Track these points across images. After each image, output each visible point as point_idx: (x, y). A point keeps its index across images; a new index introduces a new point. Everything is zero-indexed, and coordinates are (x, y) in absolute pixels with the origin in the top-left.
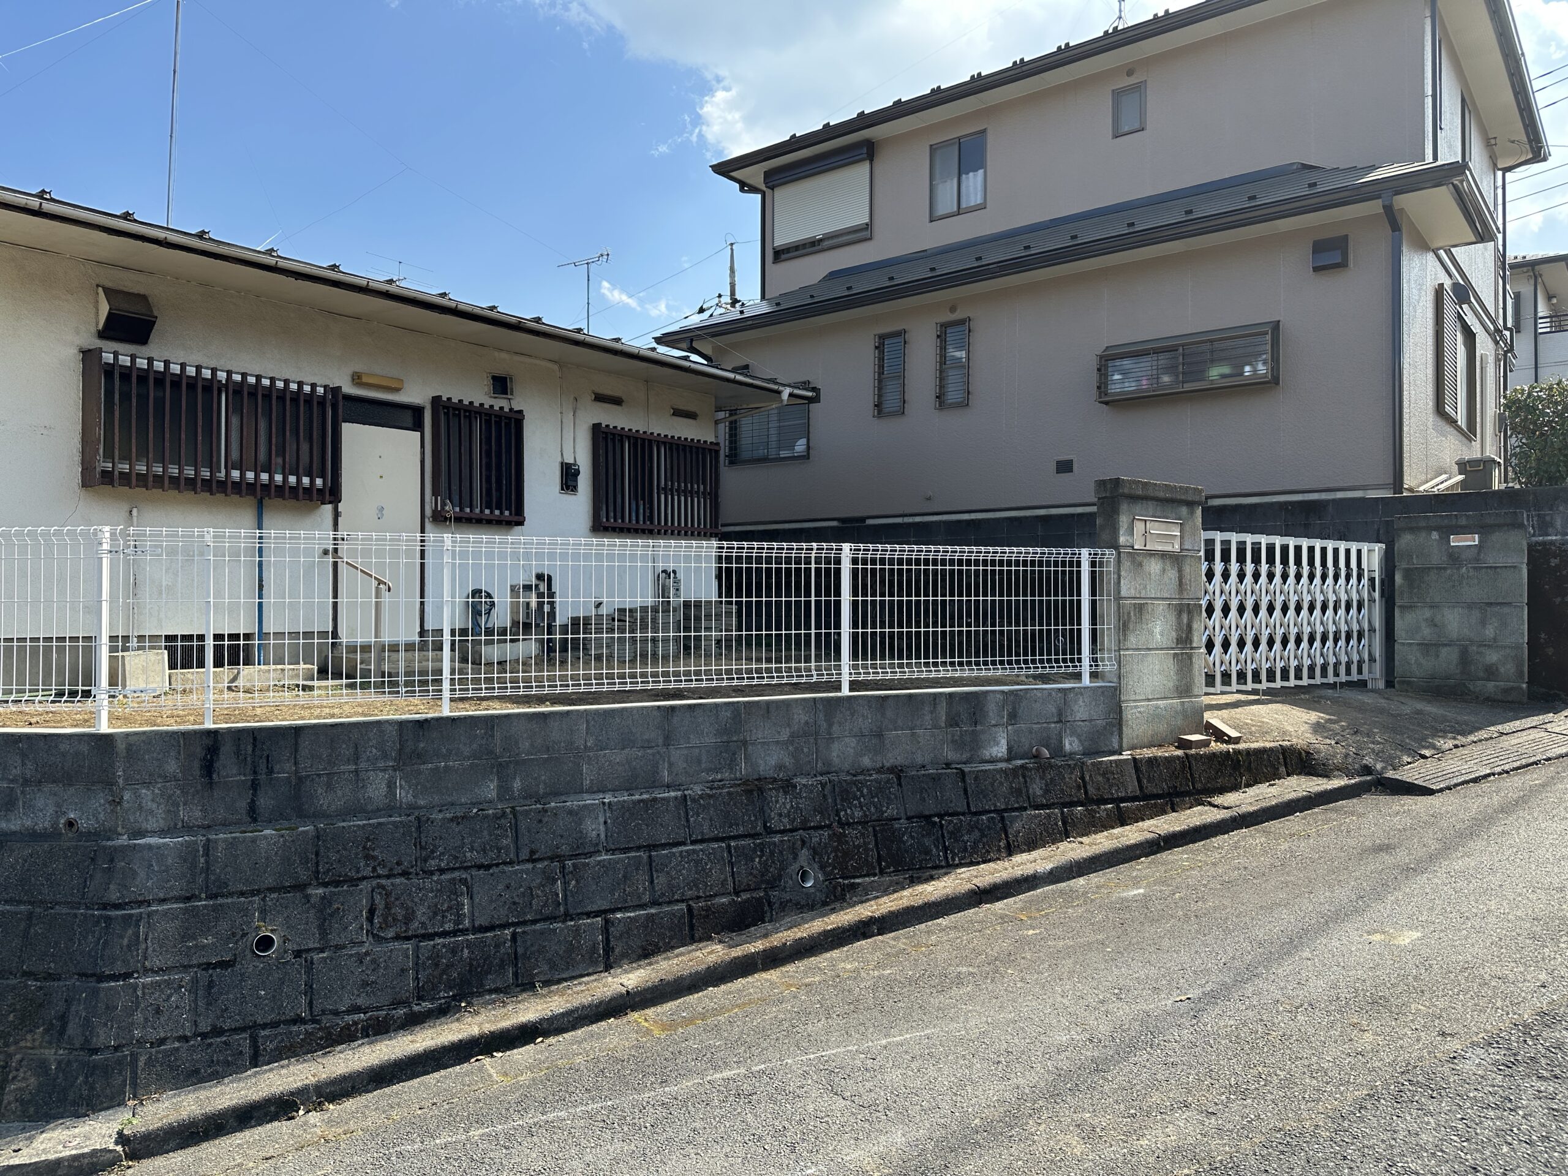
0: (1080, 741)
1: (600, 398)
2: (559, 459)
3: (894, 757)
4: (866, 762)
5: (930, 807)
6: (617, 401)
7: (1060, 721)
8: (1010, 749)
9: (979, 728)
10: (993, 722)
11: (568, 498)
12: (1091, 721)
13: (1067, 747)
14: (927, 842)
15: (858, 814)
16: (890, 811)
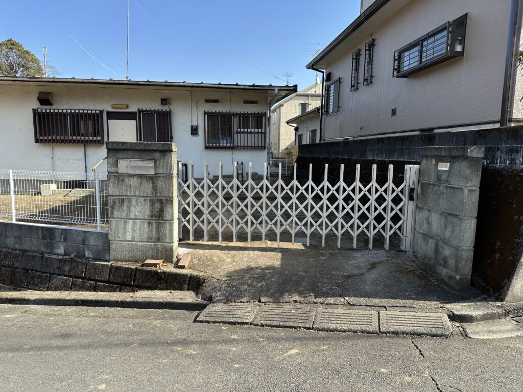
0: (92, 254)
1: (207, 101)
2: (191, 125)
3: (26, 247)
4: (17, 246)
5: (29, 266)
6: (216, 101)
7: (84, 244)
8: (65, 251)
9: (53, 241)
10: (58, 240)
11: (195, 138)
12: (97, 246)
13: (87, 255)
14: (23, 278)
15: (7, 263)
16: (16, 265)
